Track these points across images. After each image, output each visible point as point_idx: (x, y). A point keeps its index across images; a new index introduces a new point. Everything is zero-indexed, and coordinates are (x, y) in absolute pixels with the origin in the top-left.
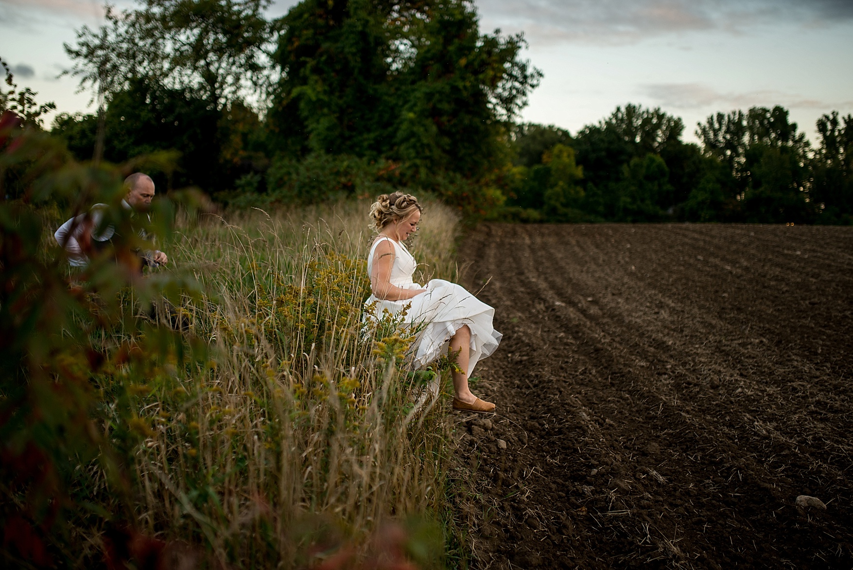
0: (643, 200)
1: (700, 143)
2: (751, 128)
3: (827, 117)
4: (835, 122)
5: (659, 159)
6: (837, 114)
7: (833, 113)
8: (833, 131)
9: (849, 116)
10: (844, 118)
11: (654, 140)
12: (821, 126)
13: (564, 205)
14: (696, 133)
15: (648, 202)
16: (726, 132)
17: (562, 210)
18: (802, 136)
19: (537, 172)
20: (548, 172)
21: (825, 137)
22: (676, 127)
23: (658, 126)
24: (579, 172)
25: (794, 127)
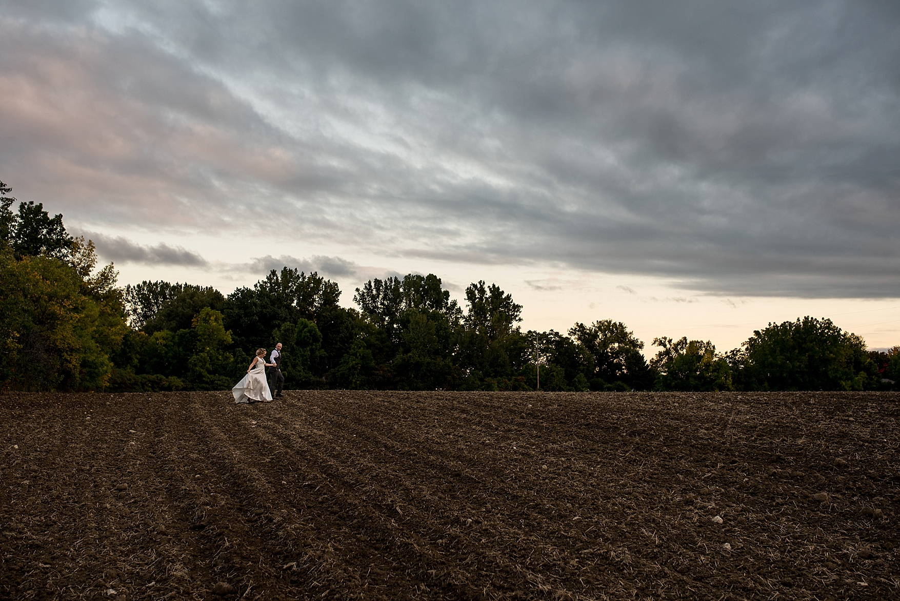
0: (294, 366)
1: (358, 309)
2: (407, 295)
3: (475, 286)
4: (482, 291)
5: (313, 324)
6: (484, 283)
7: (480, 282)
8: (481, 299)
9: (494, 286)
10: (489, 287)
11: (311, 304)
12: (470, 294)
13: (209, 372)
14: (355, 299)
15: (300, 368)
16: (384, 298)
17: (208, 377)
18: (454, 303)
19: (182, 336)
20: (194, 335)
21: (473, 303)
22: (332, 292)
23: (316, 290)
24: (228, 337)
25: (447, 294)
